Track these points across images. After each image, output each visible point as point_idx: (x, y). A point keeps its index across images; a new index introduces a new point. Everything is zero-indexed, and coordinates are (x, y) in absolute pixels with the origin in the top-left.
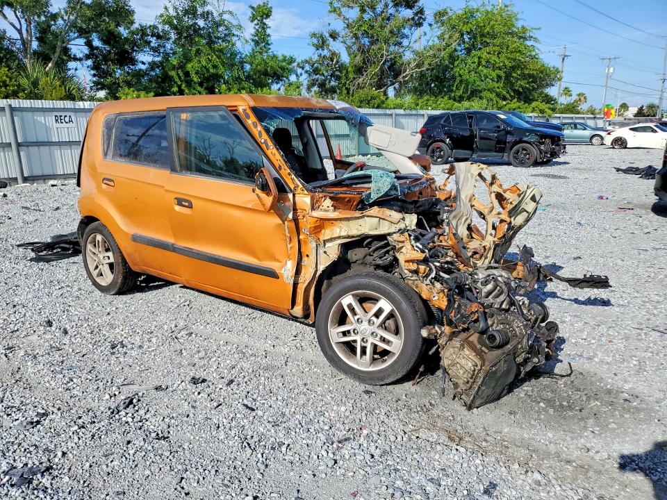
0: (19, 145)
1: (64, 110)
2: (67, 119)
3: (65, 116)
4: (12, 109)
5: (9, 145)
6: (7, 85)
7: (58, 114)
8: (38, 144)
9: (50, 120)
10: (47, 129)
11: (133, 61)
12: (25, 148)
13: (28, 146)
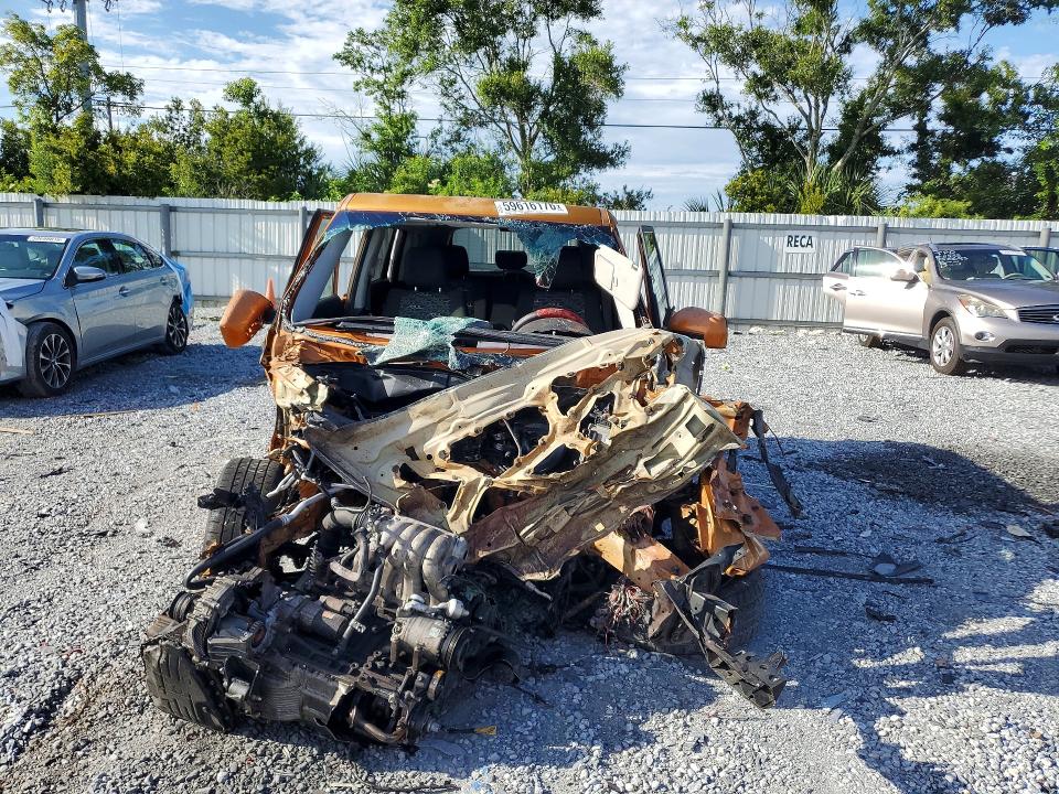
0: (729, 274)
1: (805, 227)
2: (805, 241)
3: (804, 237)
4: (732, 226)
5: (717, 274)
6: (756, 194)
7: (793, 233)
8: (756, 274)
9: (781, 241)
10: (774, 254)
11: (993, 148)
12: (738, 279)
13: (741, 277)
